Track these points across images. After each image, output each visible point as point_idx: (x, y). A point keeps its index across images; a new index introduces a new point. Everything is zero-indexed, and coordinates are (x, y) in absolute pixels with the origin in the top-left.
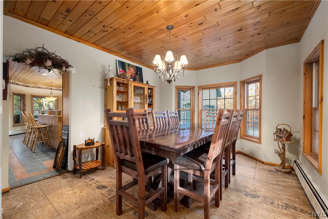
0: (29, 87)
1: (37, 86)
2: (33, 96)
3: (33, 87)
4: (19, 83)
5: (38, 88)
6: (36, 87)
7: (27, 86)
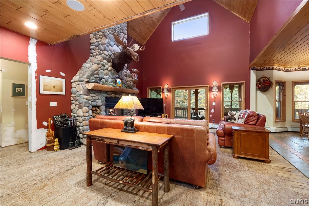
0: (290, 71)
1: (301, 68)
2: (295, 83)
3: (296, 70)
4: (280, 68)
5: (302, 70)
6: (300, 70)
7: (288, 71)
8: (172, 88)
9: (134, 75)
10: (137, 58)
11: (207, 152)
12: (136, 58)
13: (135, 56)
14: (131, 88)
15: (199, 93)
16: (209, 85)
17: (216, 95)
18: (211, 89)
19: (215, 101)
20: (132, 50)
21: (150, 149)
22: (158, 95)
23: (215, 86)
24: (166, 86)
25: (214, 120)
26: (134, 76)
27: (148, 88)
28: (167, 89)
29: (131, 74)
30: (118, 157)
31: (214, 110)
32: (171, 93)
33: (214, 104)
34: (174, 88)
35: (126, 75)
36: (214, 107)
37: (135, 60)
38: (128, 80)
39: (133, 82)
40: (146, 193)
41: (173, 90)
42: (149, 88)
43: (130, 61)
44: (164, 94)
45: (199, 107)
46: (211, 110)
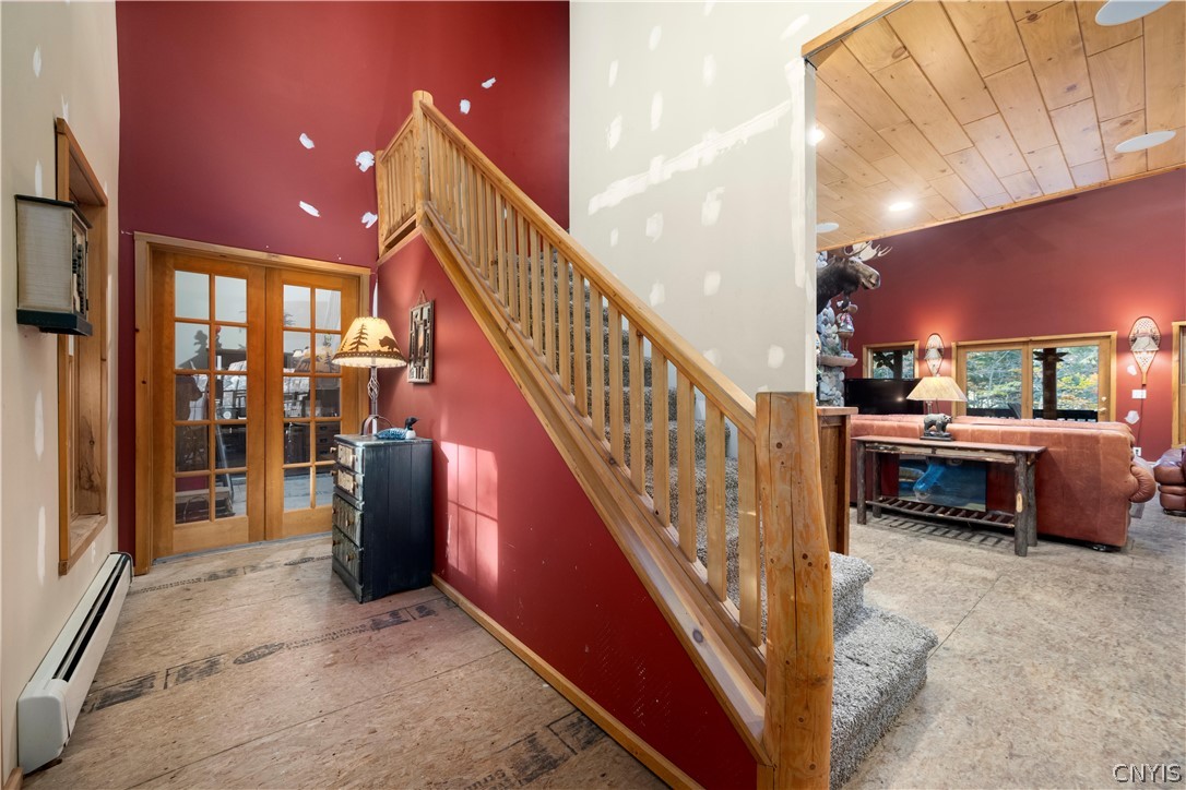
8: (958, 347)
9: (843, 317)
10: (877, 280)
11: (1132, 478)
12: (873, 281)
13: (871, 276)
14: (837, 354)
15: (1063, 358)
16: (1114, 334)
17: (1148, 365)
18: (1125, 346)
19: (1144, 385)
20: (859, 261)
21: (1010, 459)
22: (884, 367)
23: (1144, 335)
24: (935, 342)
25: (1140, 449)
26: (845, 321)
27: (864, 350)
28: (939, 350)
29: (836, 315)
30: (912, 484)
31: (1141, 415)
32: (954, 362)
33: (1139, 394)
34: (964, 347)
35: (825, 320)
36: (1140, 406)
37: (870, 286)
38: (830, 332)
39: (840, 337)
40: (989, 539)
41: (962, 351)
42: (868, 349)
43: (853, 288)
44: (925, 366)
45: (1058, 408)
46: (1126, 415)
